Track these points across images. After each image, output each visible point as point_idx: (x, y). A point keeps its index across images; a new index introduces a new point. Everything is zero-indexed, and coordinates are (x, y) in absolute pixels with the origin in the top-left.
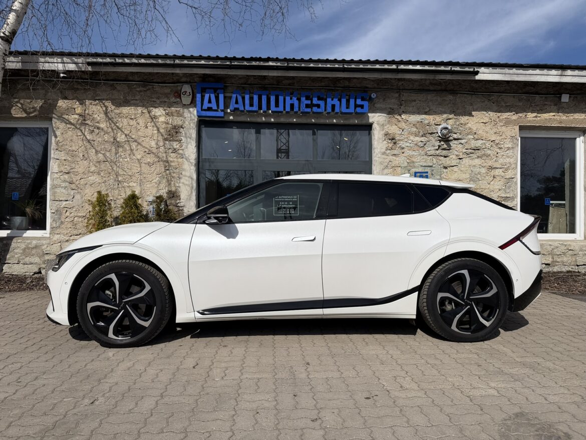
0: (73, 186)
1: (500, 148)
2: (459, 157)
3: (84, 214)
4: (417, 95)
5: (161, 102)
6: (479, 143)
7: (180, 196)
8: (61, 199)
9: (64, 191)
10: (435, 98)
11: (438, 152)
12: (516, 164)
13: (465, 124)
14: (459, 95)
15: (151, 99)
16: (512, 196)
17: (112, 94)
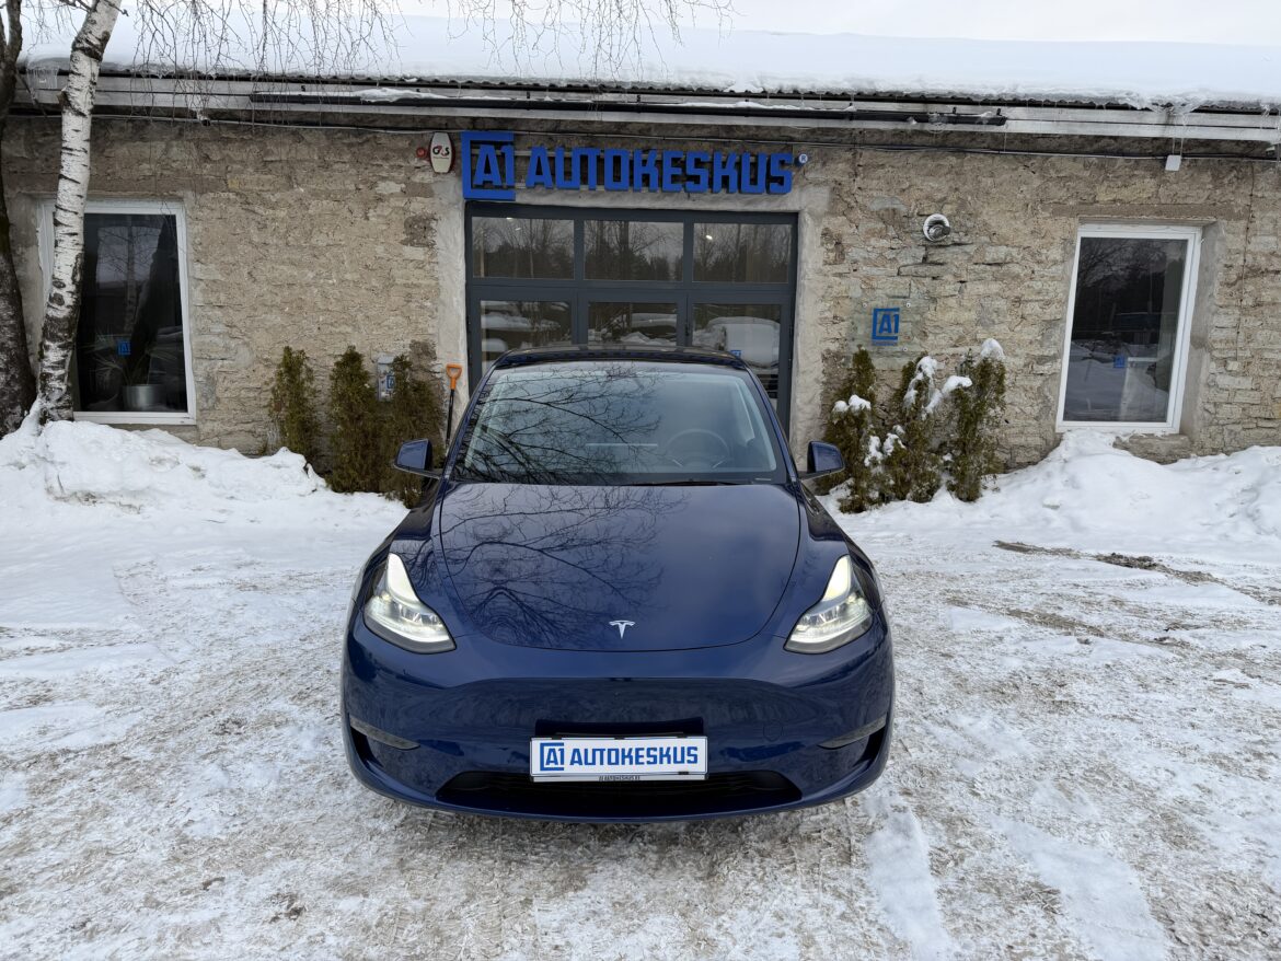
0: (235, 332)
1: (1042, 262)
2: (959, 279)
3: (258, 385)
4: (887, 154)
5: (392, 167)
6: (1000, 252)
7: (434, 352)
8: (213, 356)
9: (217, 339)
10: (922, 162)
11: (922, 270)
12: (1067, 293)
13: (977, 216)
14: (969, 156)
15: (372, 162)
16: (1052, 353)
17: (297, 151)
